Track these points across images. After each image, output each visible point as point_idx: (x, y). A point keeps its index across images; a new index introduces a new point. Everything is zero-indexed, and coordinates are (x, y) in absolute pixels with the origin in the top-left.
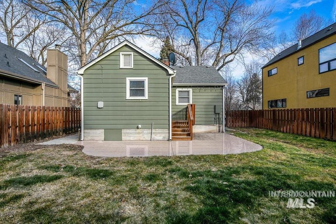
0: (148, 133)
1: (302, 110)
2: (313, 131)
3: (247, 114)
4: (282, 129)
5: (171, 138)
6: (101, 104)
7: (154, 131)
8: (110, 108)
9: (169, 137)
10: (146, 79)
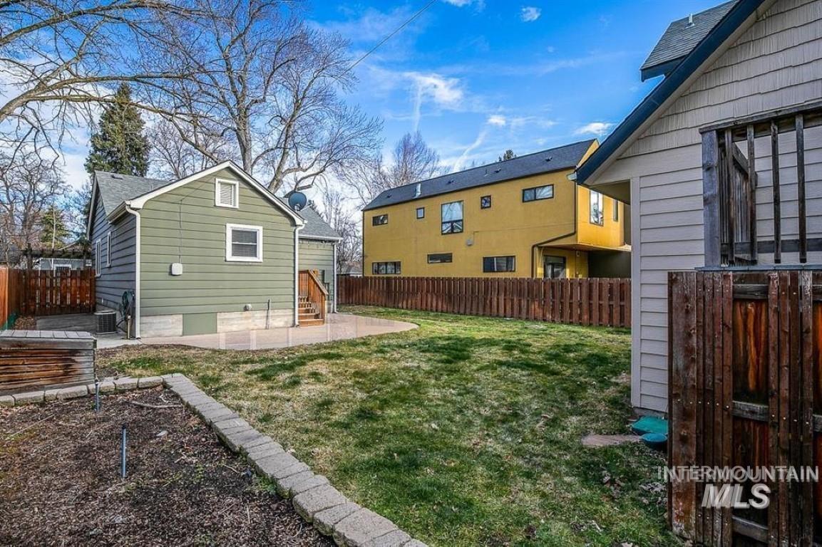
0: (261, 318)
1: (427, 279)
2: (445, 306)
3: (341, 282)
4: (400, 305)
5: (297, 323)
6: (178, 269)
7: (271, 313)
8: (196, 276)
9: (294, 321)
10: (260, 230)
